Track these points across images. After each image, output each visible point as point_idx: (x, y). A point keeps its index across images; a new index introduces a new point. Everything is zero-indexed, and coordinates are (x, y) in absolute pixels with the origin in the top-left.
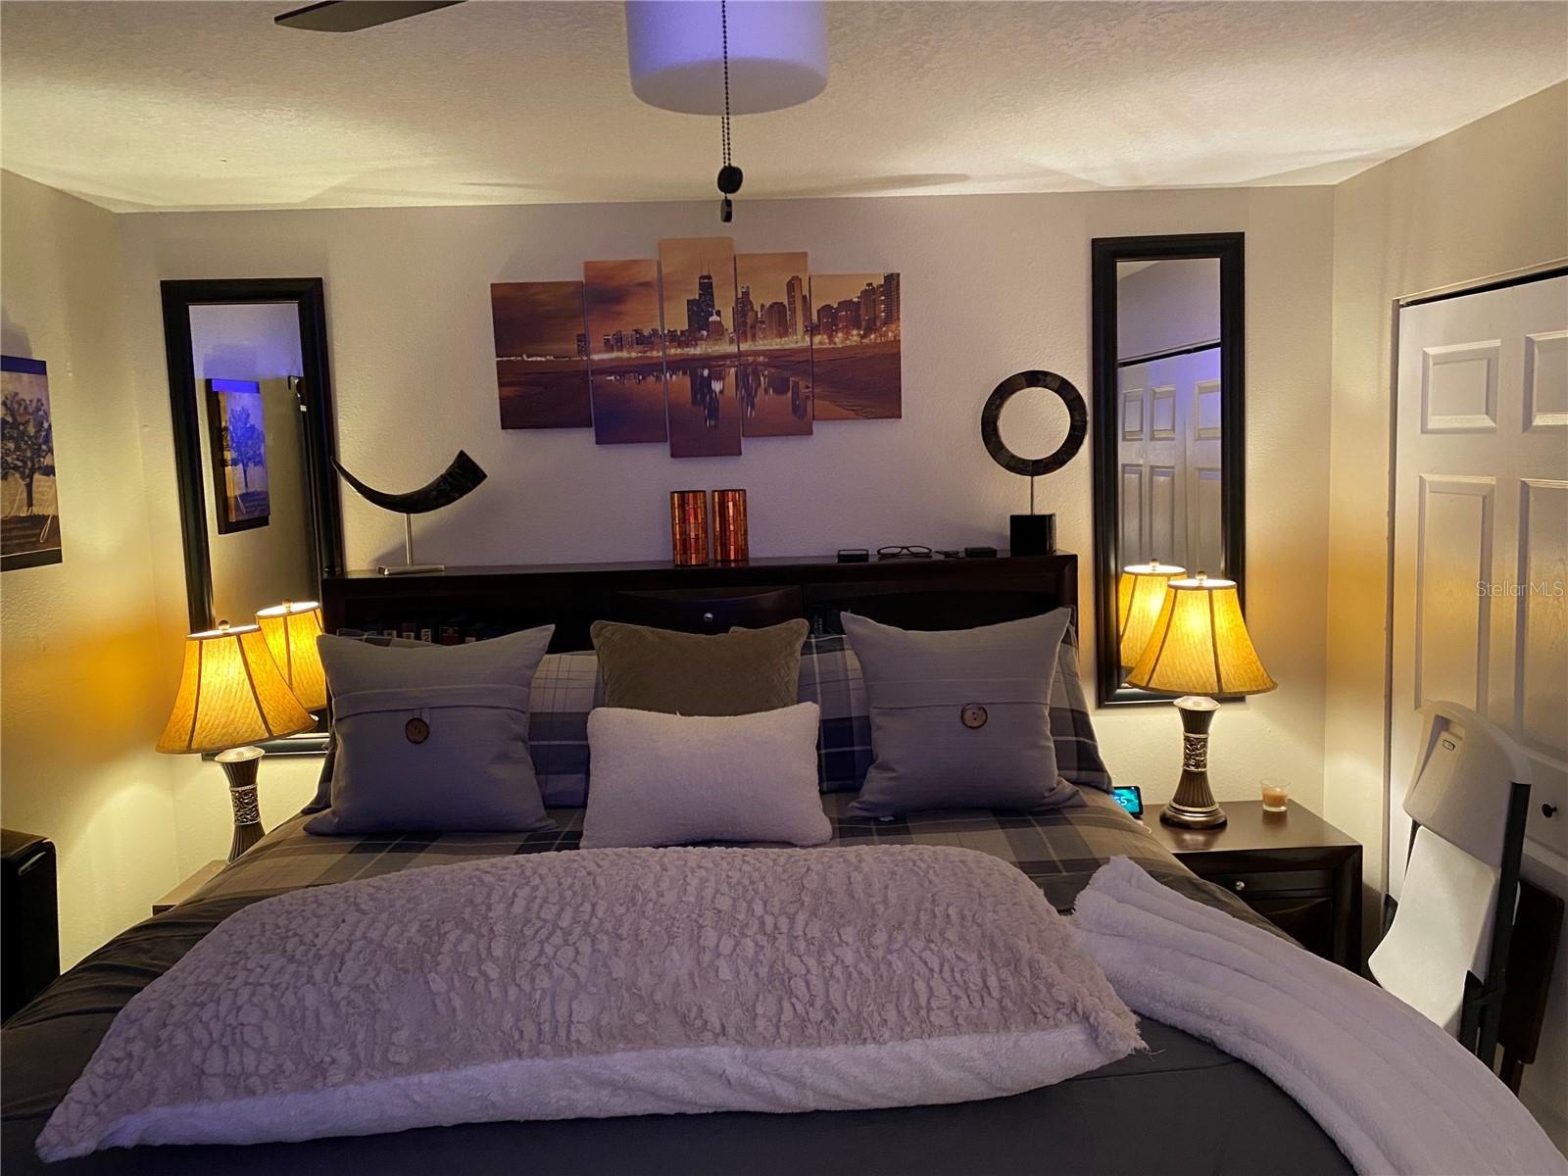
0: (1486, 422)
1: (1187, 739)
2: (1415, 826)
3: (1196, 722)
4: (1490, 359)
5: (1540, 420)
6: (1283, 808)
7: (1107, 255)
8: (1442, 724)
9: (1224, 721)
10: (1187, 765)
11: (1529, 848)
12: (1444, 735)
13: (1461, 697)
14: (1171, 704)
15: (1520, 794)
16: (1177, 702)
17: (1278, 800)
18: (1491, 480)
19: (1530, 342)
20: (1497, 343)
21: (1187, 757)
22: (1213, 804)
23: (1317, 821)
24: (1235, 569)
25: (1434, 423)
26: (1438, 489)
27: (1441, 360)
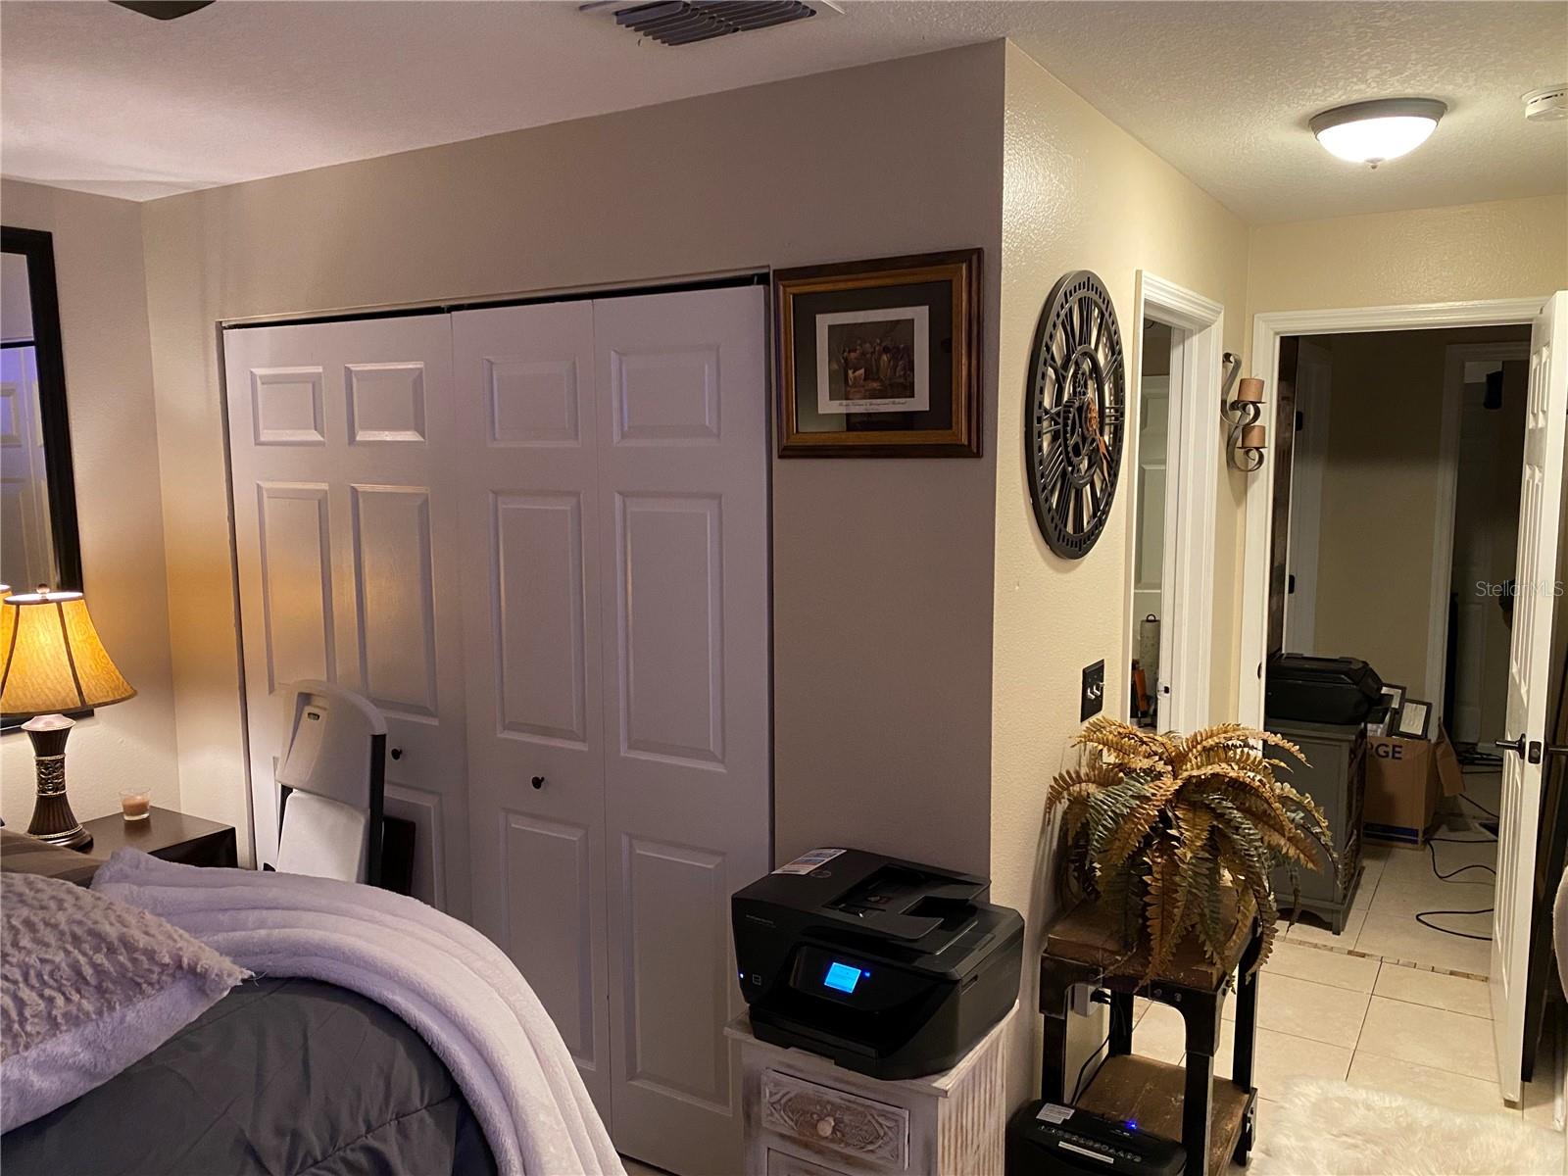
0: (314, 436)
1: (40, 763)
2: (286, 791)
3: (50, 745)
4: (315, 382)
5: (362, 436)
6: (145, 816)
8: (305, 698)
9: (80, 739)
10: (42, 790)
11: (389, 792)
12: (308, 709)
13: (312, 674)
14: (20, 730)
15: (379, 742)
16: (23, 726)
17: (141, 808)
18: (324, 486)
19: (348, 371)
20: (320, 369)
21: (42, 782)
22: (76, 825)
23: (175, 816)
24: (71, 576)
25: (266, 435)
26: (276, 495)
27: (268, 381)
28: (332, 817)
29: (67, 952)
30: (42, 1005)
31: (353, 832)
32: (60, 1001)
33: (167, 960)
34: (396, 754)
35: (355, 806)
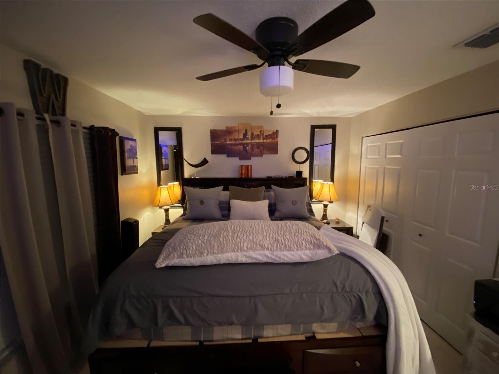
0: (377, 157)
1: (324, 209)
2: (363, 223)
3: (325, 206)
4: (379, 146)
5: (388, 156)
6: (339, 221)
7: (313, 128)
8: (369, 207)
9: (330, 206)
10: (324, 213)
11: (384, 228)
12: (369, 209)
13: (372, 202)
14: (321, 203)
15: (383, 218)
16: (322, 203)
17: (338, 220)
18: (378, 166)
19: (386, 144)
20: (380, 144)
21: (324, 212)
22: (328, 220)
23: (344, 223)
24: (332, 180)
25: (369, 157)
26: (369, 168)
27: (370, 146)
28: (371, 230)
29: (310, 238)
30: (305, 245)
31: (375, 234)
32: (308, 245)
33: (325, 244)
34: (387, 221)
35: (376, 229)
